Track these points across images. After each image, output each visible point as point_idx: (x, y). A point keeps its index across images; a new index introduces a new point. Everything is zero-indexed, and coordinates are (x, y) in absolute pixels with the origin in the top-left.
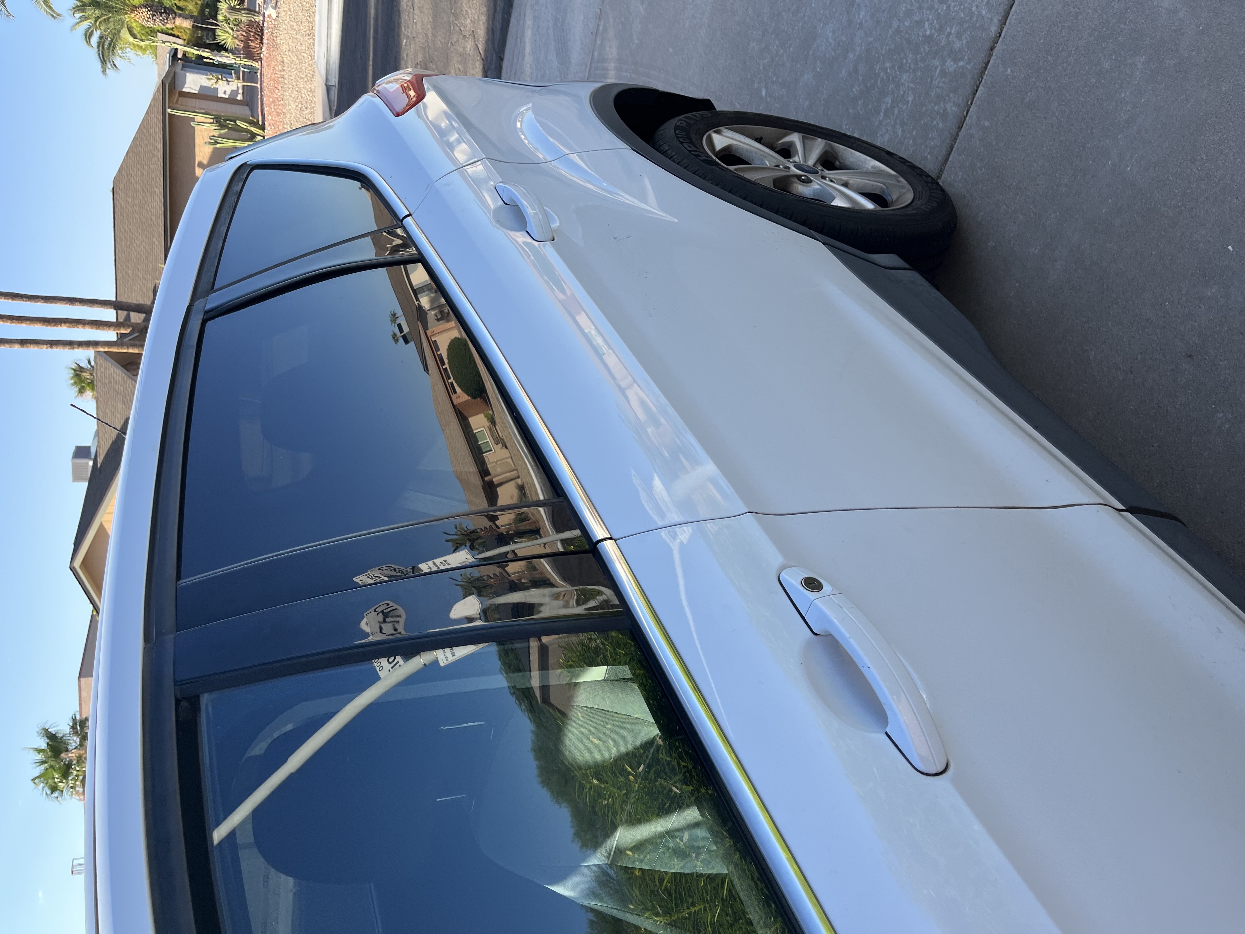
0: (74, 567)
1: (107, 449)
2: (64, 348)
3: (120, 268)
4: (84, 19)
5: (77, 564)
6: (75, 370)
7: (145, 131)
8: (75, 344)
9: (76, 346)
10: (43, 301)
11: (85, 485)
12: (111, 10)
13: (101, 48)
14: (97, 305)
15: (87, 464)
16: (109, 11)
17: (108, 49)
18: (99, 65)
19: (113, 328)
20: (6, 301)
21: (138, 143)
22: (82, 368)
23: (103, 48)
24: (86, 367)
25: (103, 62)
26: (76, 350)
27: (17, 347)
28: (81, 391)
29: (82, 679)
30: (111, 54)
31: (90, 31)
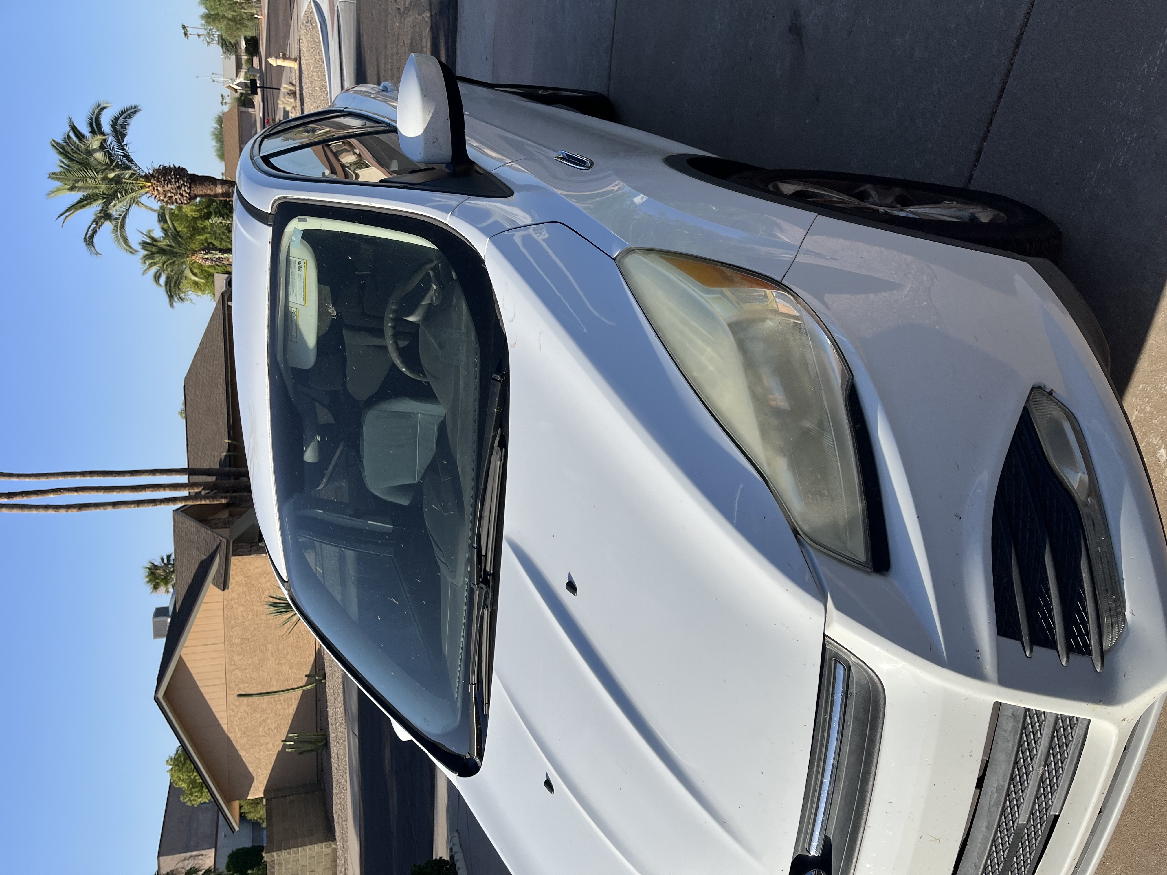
0: (158, 698)
1: (184, 594)
2: (148, 506)
3: (192, 450)
4: (151, 265)
5: (160, 695)
6: (150, 569)
7: (209, 335)
8: (158, 501)
9: (158, 503)
10: (129, 475)
11: (163, 640)
12: (175, 255)
13: (168, 286)
14: (175, 473)
15: (167, 620)
16: (174, 257)
17: (175, 286)
18: (166, 299)
19: (188, 488)
20: (99, 478)
21: (204, 346)
22: (157, 566)
23: (170, 286)
24: (160, 565)
25: (171, 297)
26: (159, 507)
27: (110, 509)
28: (156, 587)
29: (161, 858)
30: (177, 289)
31: (158, 273)
